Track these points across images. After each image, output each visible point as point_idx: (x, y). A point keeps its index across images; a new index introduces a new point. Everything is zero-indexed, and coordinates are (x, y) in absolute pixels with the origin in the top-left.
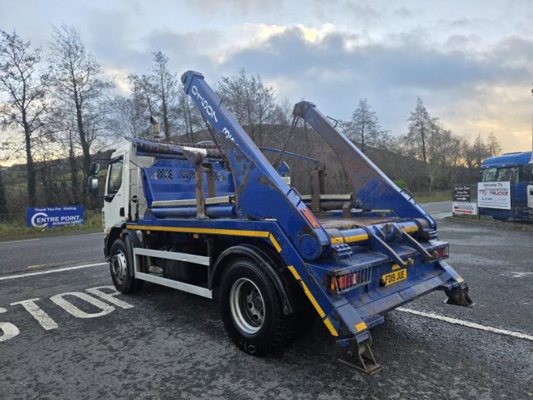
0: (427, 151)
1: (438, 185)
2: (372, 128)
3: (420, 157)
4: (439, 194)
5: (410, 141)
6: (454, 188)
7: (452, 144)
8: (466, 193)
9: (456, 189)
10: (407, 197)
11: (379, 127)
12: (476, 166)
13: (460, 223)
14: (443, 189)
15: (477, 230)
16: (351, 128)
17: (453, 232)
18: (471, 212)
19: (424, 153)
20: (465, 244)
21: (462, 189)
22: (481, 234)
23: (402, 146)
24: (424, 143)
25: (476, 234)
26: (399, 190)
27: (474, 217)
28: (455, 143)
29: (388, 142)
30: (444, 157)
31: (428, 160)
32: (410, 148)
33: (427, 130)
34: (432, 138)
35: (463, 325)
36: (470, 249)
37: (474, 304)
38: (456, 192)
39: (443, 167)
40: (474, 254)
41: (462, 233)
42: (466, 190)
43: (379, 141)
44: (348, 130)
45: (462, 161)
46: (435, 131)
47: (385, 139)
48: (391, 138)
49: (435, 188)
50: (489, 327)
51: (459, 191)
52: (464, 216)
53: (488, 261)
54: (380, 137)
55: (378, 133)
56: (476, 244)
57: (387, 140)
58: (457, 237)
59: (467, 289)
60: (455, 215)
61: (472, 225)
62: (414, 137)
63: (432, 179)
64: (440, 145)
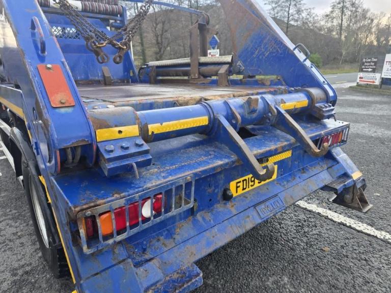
0: (344, 28)
1: (348, 59)
2: (298, 6)
3: (337, 34)
4: (347, 67)
5: (330, 19)
6: (362, 60)
7: (366, 22)
8: (373, 64)
9: (364, 60)
10: (301, 56)
11: (304, 4)
12: (384, 42)
13: (363, 92)
14: (351, 62)
15: (377, 99)
16: (279, 6)
17: (354, 100)
18: (374, 82)
19: (341, 29)
20: (365, 113)
21: (370, 60)
22: (381, 103)
23: (322, 23)
24: (342, 20)
25: (376, 102)
26: (291, 46)
27: (376, 87)
28: (370, 21)
29: (311, 19)
30: (357, 35)
31: (343, 37)
32: (329, 25)
33: (347, 8)
34: (351, 16)
35: (350, 227)
36: (369, 118)
37: (370, 206)
38: (363, 64)
39: (355, 43)
40: (372, 123)
41: (363, 101)
42: (373, 62)
43: (303, 18)
44: (276, 7)
45: (372, 38)
46: (354, 9)
47: (308, 16)
48: (314, 15)
49: (345, 61)
50: (384, 233)
51: (366, 62)
52: (367, 86)
53: (386, 132)
54: (304, 15)
55: (302, 11)
56: (375, 113)
57: (310, 17)
58: (358, 105)
59: (364, 187)
60: (358, 85)
61: (373, 94)
62: (334, 15)
63: (344, 53)
64: (356, 23)
